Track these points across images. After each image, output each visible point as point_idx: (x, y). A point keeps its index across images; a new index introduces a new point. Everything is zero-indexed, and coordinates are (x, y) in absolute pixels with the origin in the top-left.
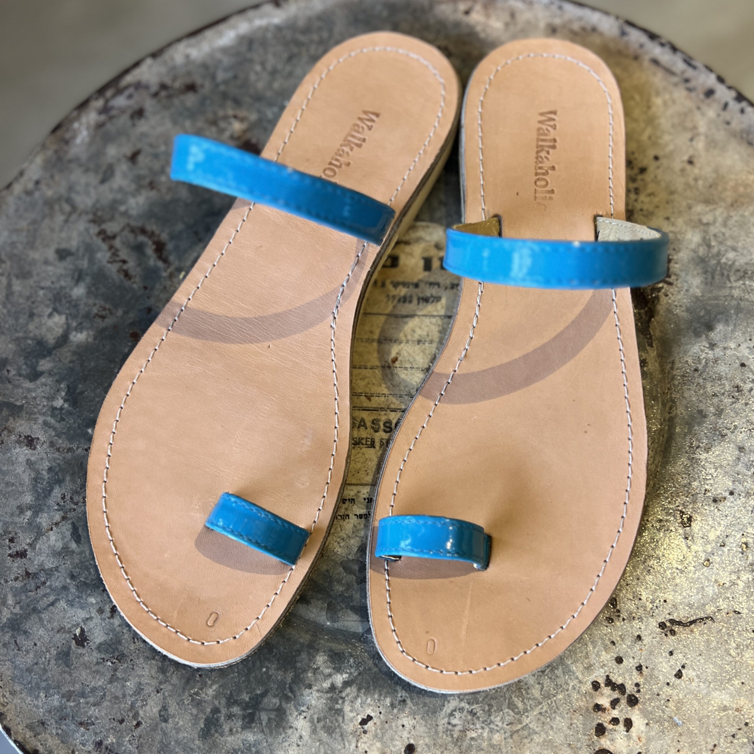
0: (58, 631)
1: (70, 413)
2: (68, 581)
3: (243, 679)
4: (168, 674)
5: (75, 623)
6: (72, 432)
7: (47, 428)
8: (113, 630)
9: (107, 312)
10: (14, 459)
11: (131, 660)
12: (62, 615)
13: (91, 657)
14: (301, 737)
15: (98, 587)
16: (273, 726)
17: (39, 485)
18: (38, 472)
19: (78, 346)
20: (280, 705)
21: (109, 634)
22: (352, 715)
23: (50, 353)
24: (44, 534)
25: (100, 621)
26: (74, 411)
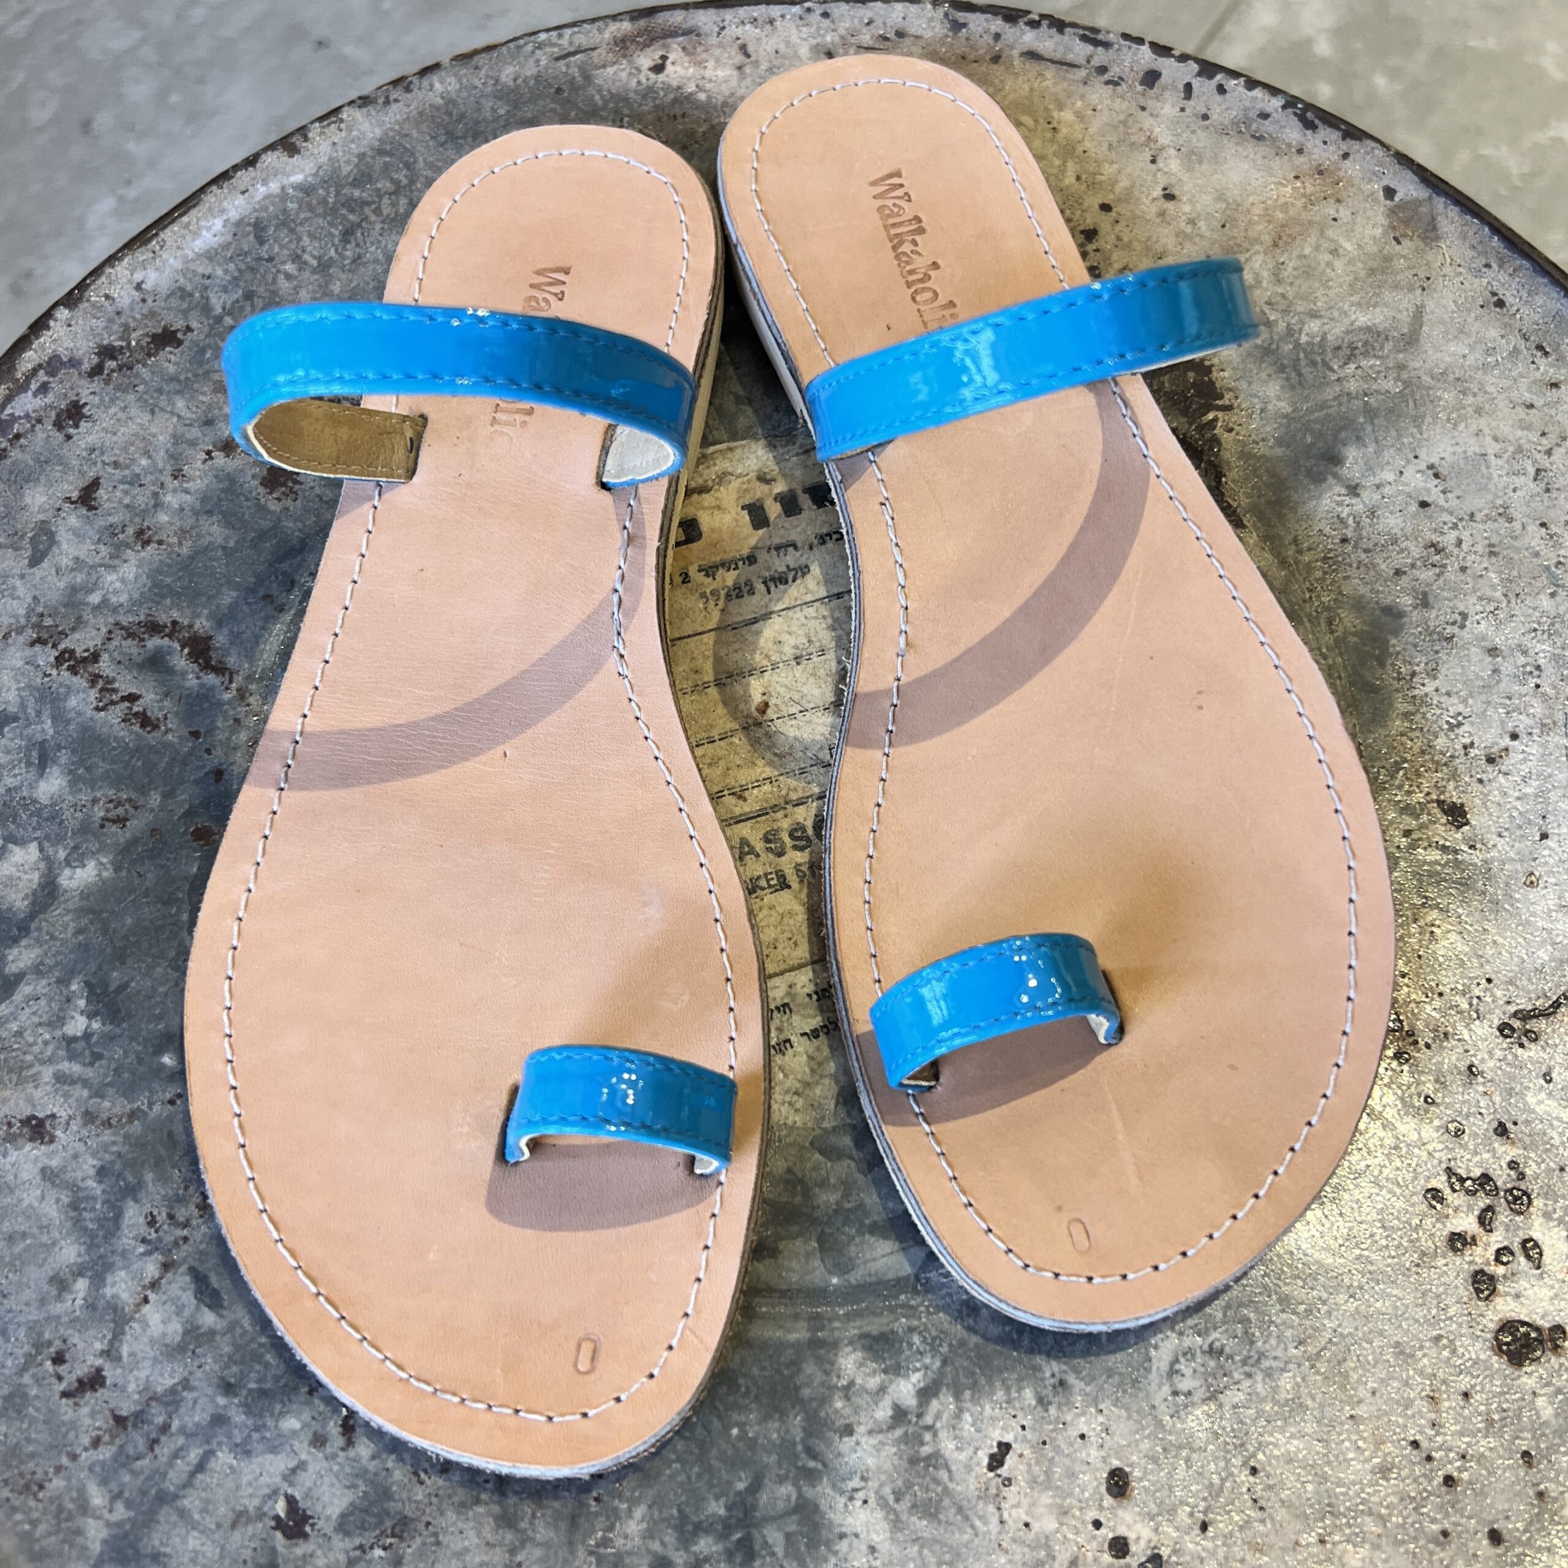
0: (234, 1525)
1: (109, 1039)
2: (221, 1401)
3: (696, 1469)
4: (523, 1525)
5: (267, 1491)
6: (126, 1075)
7: (66, 1088)
8: (362, 1474)
9: (127, 806)
10: (10, 1178)
11: (428, 1524)
12: (230, 1484)
13: (331, 1555)
14: (872, 1549)
15: (295, 1389)
16: (803, 1548)
17: (85, 1214)
18: (74, 1187)
19: (85, 895)
20: (800, 1496)
21: (354, 1486)
22: (963, 1456)
23: (24, 929)
24: (132, 1318)
25: (325, 1464)
26: (118, 1031)
